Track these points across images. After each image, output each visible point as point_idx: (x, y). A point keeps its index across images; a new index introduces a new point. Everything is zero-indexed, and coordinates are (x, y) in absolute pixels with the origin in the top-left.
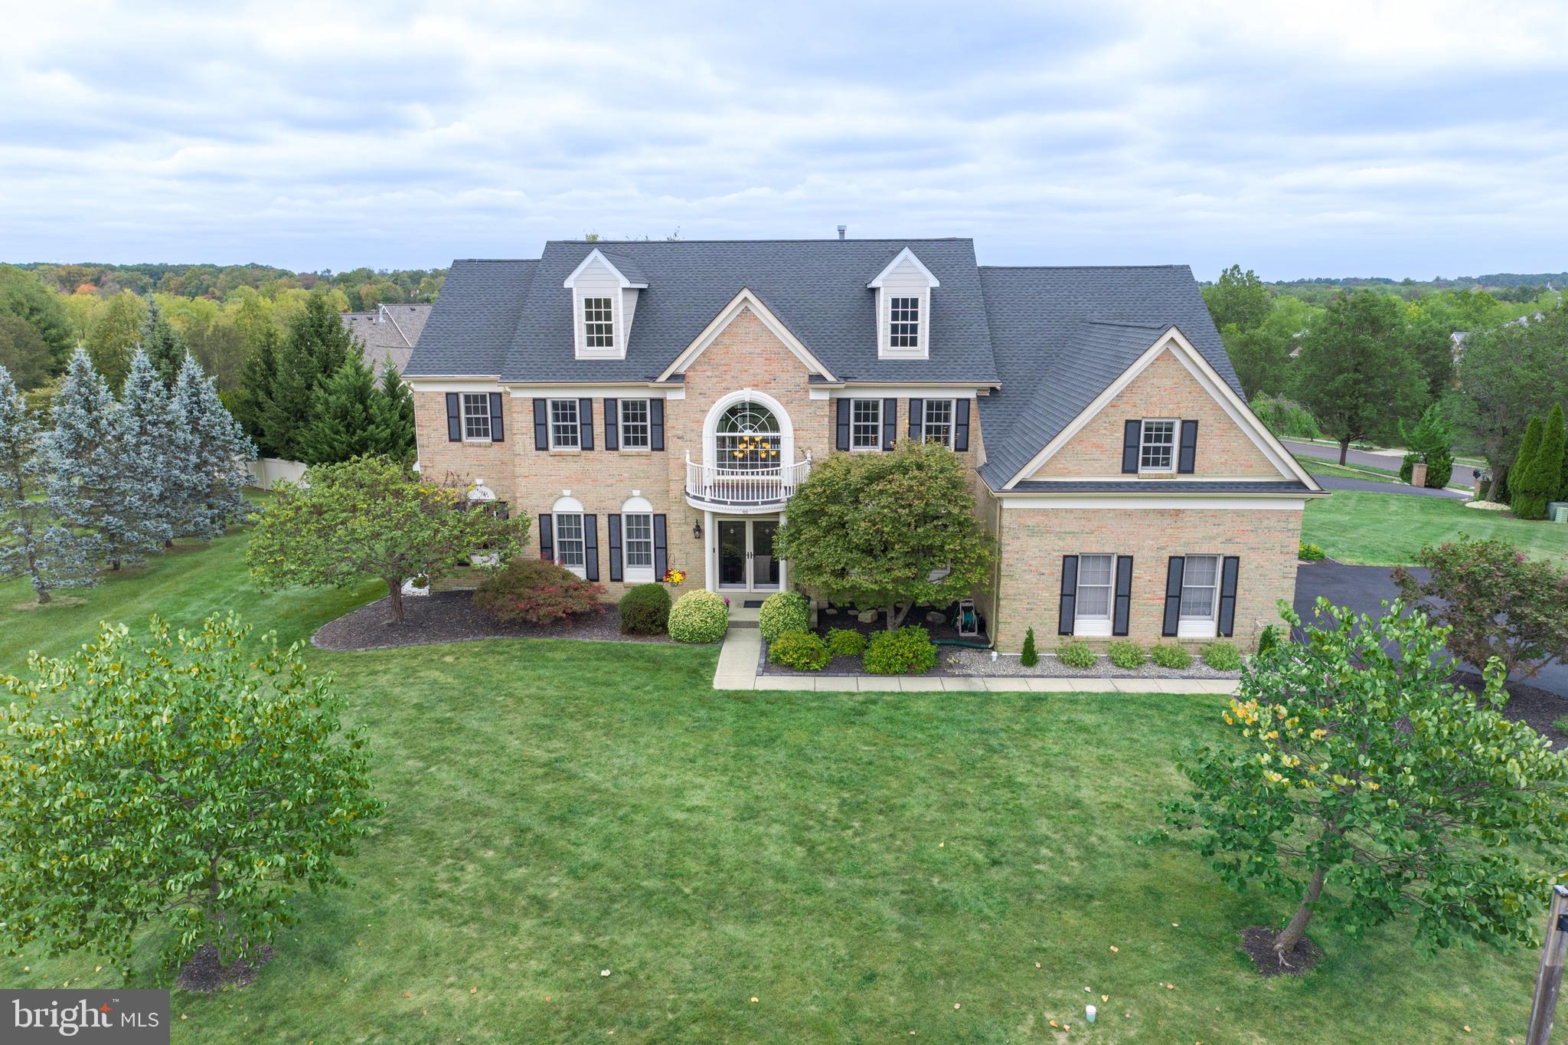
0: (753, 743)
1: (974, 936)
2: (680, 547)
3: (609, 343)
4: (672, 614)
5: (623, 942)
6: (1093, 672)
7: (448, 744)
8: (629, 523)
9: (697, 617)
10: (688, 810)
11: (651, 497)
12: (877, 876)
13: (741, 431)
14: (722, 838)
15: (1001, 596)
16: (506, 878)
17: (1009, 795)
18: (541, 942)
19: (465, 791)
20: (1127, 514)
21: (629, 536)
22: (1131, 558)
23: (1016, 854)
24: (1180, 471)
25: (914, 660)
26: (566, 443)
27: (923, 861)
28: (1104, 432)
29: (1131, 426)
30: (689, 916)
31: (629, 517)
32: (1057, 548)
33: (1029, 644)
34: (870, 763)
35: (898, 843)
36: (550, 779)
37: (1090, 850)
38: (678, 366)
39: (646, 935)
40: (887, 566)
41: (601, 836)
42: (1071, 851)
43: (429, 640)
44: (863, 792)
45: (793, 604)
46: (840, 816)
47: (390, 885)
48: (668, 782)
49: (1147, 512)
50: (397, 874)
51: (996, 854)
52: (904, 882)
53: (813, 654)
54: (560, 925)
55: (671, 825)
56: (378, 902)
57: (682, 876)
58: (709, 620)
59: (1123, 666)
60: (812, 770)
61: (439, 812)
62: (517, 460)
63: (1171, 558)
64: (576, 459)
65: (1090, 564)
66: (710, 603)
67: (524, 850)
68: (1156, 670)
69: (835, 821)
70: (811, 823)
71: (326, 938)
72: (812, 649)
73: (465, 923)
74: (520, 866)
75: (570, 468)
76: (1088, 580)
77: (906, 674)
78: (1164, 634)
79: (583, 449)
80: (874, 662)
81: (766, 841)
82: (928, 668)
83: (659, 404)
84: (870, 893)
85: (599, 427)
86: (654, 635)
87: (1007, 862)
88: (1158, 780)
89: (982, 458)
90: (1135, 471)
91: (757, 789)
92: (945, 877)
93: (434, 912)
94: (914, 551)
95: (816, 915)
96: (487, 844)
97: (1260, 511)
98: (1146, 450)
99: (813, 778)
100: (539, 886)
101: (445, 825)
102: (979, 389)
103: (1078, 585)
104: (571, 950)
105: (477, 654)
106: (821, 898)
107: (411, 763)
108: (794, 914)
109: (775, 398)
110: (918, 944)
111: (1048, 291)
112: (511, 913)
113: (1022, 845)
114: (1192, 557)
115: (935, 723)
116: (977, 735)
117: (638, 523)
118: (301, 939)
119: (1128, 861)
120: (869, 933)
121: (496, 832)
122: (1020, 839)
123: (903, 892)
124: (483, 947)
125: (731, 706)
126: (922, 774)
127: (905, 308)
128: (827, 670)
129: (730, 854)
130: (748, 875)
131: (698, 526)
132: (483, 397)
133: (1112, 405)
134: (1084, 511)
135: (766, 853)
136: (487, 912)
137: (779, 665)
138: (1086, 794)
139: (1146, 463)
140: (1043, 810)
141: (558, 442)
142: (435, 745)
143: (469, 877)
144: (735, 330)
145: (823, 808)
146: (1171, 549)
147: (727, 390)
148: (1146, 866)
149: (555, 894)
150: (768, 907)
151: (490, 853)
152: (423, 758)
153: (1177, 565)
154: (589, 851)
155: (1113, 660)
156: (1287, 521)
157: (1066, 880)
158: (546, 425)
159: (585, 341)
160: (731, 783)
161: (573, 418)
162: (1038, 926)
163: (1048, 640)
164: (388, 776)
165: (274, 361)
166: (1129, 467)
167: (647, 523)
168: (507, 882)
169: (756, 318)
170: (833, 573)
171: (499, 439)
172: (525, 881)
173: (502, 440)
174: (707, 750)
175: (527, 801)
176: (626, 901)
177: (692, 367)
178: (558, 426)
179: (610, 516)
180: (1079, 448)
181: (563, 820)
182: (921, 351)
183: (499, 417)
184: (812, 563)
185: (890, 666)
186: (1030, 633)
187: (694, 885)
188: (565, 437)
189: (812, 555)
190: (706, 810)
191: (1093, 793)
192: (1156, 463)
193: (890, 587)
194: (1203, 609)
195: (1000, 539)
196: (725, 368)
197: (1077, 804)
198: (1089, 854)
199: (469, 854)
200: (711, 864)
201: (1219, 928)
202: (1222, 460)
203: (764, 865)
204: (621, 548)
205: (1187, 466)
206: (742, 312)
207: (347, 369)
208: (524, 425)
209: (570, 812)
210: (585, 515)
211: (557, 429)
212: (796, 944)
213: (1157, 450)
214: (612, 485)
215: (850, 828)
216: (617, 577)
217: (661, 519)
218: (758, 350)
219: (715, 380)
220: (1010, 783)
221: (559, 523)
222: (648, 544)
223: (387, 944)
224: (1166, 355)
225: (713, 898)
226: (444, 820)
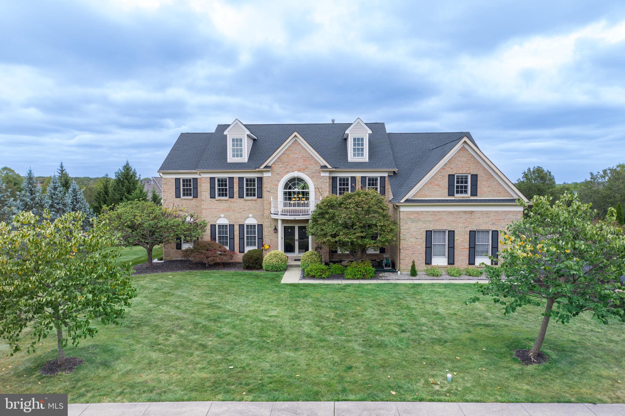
0: (298, 297)
1: (395, 354)
2: (268, 237)
3: (241, 156)
4: (264, 259)
5: (239, 358)
6: (441, 278)
7: (168, 299)
8: (247, 228)
9: (274, 260)
10: (270, 316)
11: (256, 217)
12: (352, 336)
13: (294, 189)
14: (284, 325)
15: (401, 248)
16: (188, 338)
17: (408, 311)
18: (203, 359)
19: (173, 313)
20: (451, 213)
21: (247, 234)
22: (454, 231)
23: (412, 329)
24: (472, 195)
25: (366, 273)
26: (223, 196)
27: (371, 331)
28: (440, 179)
29: (451, 177)
30: (269, 349)
31: (247, 226)
32: (423, 227)
33: (413, 267)
34: (348, 302)
35: (361, 326)
36: (210, 308)
37: (444, 327)
38: (268, 162)
39: (250, 356)
40: (353, 232)
41: (231, 325)
42: (436, 327)
43: (162, 271)
44: (345, 311)
45: (315, 254)
46: (335, 318)
47: (138, 342)
48: (261, 308)
49: (459, 212)
50: (141, 338)
51: (404, 329)
52: (363, 338)
53: (323, 271)
54: (211, 353)
55: (261, 321)
56: (132, 347)
57: (266, 336)
58: (279, 261)
59: (453, 276)
60: (323, 304)
61: (162, 319)
62: (202, 203)
63: (470, 231)
64: (227, 202)
65: (437, 234)
66: (280, 255)
67: (197, 330)
68: (467, 277)
69: (333, 319)
70: (323, 320)
71: (108, 358)
72: (323, 270)
73: (170, 353)
74: (195, 335)
75: (224, 205)
76: (436, 241)
77: (362, 279)
78: (469, 264)
79: (229, 198)
80: (349, 274)
81: (303, 325)
82: (371, 277)
83: (260, 179)
84: (349, 341)
85: (236, 189)
86: (257, 269)
87: (409, 331)
88: (471, 307)
89: (391, 197)
90: (453, 195)
91: (299, 310)
92: (382, 336)
93: (156, 350)
94: (364, 227)
95: (325, 348)
96: (181, 328)
97: (505, 211)
98: (457, 187)
99: (323, 307)
100: (203, 341)
101: (164, 323)
102: (389, 172)
103: (433, 243)
104: (216, 360)
105: (182, 275)
106: (328, 343)
107: (151, 305)
108: (315, 348)
109: (307, 175)
110: (371, 357)
111: (415, 141)
112: (191, 349)
113: (415, 326)
114: (479, 231)
115: (375, 291)
116: (393, 295)
117: (251, 228)
118: (96, 358)
119: (461, 330)
120: (349, 353)
121: (186, 325)
122: (414, 324)
123: (363, 341)
124: (177, 360)
125: (289, 287)
126: (370, 305)
127: (358, 141)
128: (328, 278)
129: (287, 330)
130: (295, 336)
131: (275, 228)
132: (190, 180)
133: (443, 168)
134: (434, 212)
135: (303, 329)
136: (180, 349)
137: (309, 277)
138: (441, 310)
139: (457, 192)
140: (423, 315)
141: (219, 195)
142: (162, 299)
143: (173, 339)
144: (291, 148)
145: (328, 316)
146: (470, 227)
147: (288, 172)
148: (469, 332)
149: (210, 343)
150: (304, 346)
151: (183, 331)
152: (156, 303)
153: (473, 234)
154: (226, 329)
155: (449, 274)
156: (516, 215)
157: (434, 336)
158: (215, 188)
159: (231, 155)
160: (288, 308)
161: (226, 185)
162: (423, 351)
163: (421, 266)
164: (141, 309)
165: (108, 191)
166: (451, 194)
167: (255, 228)
168: (189, 340)
169: (300, 144)
170: (331, 235)
171: (196, 196)
172: (198, 339)
173: (197, 197)
174: (278, 299)
175: (200, 315)
176: (241, 345)
177: (274, 163)
178: (220, 189)
179: (240, 225)
180: (430, 186)
181: (215, 320)
182: (365, 158)
183: (196, 188)
184: (322, 233)
185: (355, 275)
186: (413, 262)
187: (272, 339)
188: (223, 193)
189: (323, 230)
190: (276, 316)
191: (444, 310)
192: (461, 192)
193: (355, 240)
194: (484, 253)
195: (400, 224)
196: (287, 163)
197: (437, 314)
198: (444, 329)
199: (173, 332)
200: (279, 332)
201: (504, 350)
202: (489, 191)
203: (302, 333)
204: (244, 239)
205: (474, 193)
206: (294, 141)
207: (137, 191)
208: (206, 188)
209: (218, 318)
210: (229, 225)
211: (219, 190)
212: (316, 358)
213: (462, 187)
214: (241, 212)
215: (339, 321)
216: (242, 251)
217: (261, 226)
218: (300, 157)
219: (283, 168)
220: (408, 307)
221: (219, 228)
222: (255, 237)
223: (134, 359)
224: (463, 149)
225: (279, 344)
226: (164, 321)
